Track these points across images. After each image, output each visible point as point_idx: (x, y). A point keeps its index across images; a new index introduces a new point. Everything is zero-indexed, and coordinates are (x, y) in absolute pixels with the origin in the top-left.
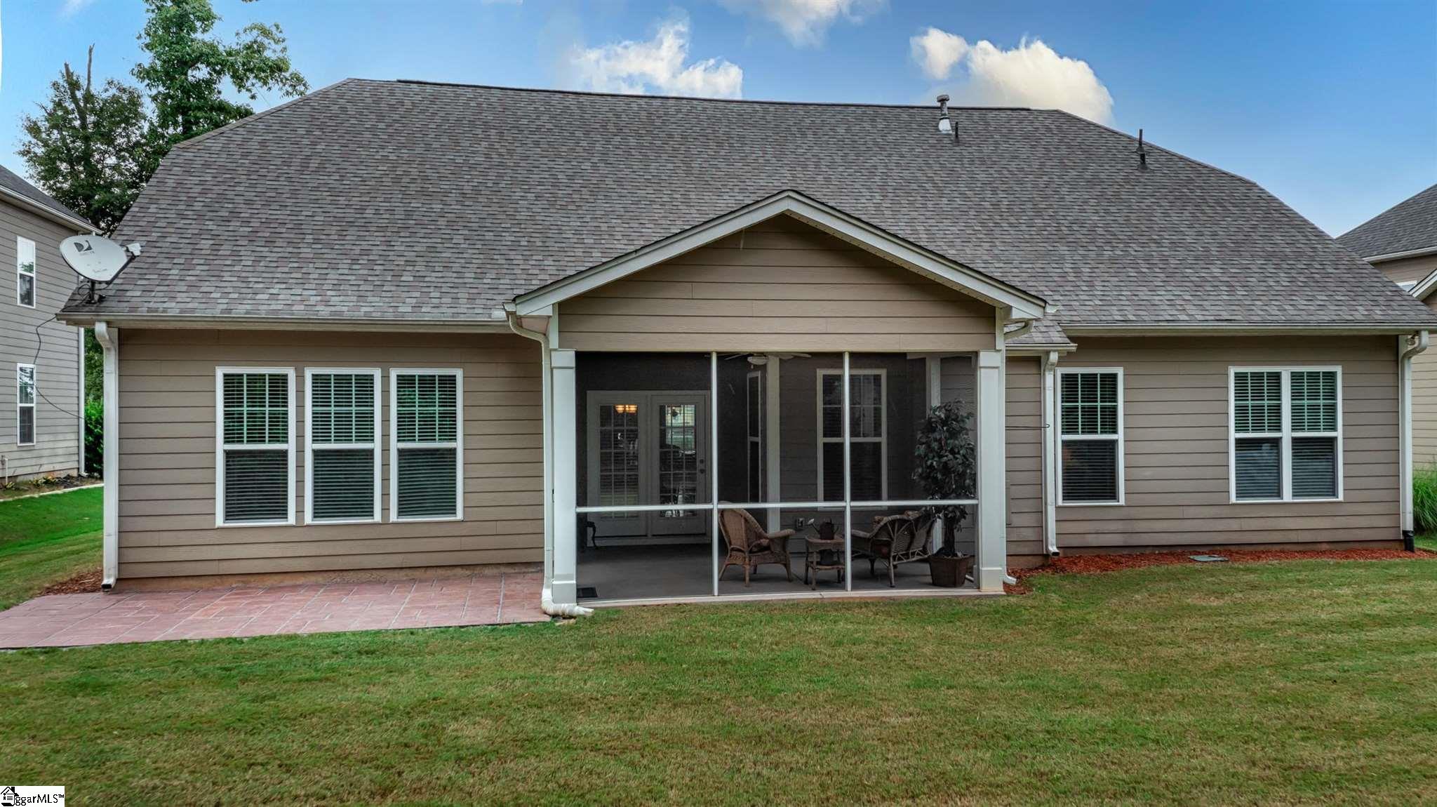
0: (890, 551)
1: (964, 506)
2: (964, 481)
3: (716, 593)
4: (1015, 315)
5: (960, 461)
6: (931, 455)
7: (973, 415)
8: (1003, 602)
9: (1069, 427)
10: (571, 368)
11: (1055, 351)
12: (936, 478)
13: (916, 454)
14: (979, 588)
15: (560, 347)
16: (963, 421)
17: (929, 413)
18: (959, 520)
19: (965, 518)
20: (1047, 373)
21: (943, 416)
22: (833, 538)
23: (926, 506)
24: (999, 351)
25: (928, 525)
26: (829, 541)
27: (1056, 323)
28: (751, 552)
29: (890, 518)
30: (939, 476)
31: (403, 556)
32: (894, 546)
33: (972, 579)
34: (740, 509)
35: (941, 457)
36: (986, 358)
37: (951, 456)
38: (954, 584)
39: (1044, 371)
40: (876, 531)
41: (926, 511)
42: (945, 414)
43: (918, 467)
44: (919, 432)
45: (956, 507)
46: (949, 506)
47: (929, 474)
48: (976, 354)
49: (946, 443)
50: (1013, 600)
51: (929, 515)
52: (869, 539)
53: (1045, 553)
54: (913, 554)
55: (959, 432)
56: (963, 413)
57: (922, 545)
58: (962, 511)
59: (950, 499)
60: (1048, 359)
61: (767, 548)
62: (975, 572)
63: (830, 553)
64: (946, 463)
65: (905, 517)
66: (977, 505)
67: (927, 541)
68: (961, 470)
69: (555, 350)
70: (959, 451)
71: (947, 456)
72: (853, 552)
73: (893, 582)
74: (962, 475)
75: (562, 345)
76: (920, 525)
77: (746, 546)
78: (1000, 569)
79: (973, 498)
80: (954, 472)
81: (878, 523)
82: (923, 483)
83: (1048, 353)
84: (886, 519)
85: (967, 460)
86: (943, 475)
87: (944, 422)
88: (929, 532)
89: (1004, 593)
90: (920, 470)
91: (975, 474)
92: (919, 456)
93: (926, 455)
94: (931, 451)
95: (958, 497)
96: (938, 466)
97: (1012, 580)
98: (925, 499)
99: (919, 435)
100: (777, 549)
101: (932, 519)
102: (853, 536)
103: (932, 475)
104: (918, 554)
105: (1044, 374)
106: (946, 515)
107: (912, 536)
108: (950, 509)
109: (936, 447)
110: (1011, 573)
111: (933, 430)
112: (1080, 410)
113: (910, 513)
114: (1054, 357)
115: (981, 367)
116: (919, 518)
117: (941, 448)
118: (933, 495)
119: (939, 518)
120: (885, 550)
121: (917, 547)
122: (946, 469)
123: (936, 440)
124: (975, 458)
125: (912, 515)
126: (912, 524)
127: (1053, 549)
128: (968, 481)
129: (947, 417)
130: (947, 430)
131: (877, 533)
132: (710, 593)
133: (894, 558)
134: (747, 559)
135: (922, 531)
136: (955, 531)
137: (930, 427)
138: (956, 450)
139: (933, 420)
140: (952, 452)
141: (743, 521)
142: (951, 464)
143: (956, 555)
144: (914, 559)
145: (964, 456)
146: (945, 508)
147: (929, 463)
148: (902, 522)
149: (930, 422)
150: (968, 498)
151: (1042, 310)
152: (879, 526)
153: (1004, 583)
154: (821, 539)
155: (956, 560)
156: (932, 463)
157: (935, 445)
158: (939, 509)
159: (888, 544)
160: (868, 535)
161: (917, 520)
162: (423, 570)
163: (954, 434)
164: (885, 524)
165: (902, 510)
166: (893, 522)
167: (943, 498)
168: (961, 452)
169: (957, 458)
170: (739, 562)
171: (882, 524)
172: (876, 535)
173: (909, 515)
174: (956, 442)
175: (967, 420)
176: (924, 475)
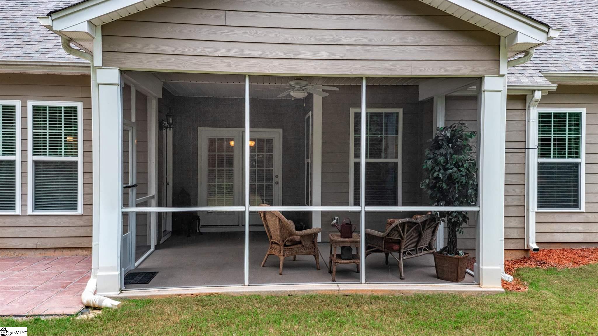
0: (400, 249)
1: (466, 212)
2: (467, 190)
3: (246, 283)
4: (521, 39)
5: (464, 174)
6: (437, 168)
7: (476, 134)
8: (505, 301)
9: (543, 152)
10: (118, 85)
11: (539, 90)
12: (442, 187)
13: (424, 167)
14: (479, 284)
15: (104, 64)
16: (467, 140)
17: (435, 133)
18: (460, 224)
19: (466, 222)
20: (531, 108)
21: (448, 135)
22: (351, 237)
23: (431, 212)
24: (503, 75)
25: (434, 226)
26: (347, 239)
27: (538, 71)
28: (285, 245)
29: (400, 221)
30: (444, 186)
31: (37, 240)
32: (403, 244)
33: (472, 273)
34: (275, 211)
35: (446, 169)
36: (489, 83)
37: (455, 169)
38: (456, 279)
39: (529, 107)
40: (388, 231)
41: (431, 215)
42: (451, 134)
43: (426, 178)
44: (427, 149)
45: (460, 213)
46: (452, 212)
47: (435, 185)
48: (480, 80)
49: (451, 158)
50: (514, 299)
51: (434, 218)
52: (382, 238)
53: (526, 248)
54: (421, 249)
55: (463, 149)
56: (467, 131)
57: (428, 243)
58: (464, 216)
59: (454, 206)
60: (533, 96)
61: (300, 242)
62: (475, 269)
63: (349, 249)
64: (451, 175)
65: (413, 220)
66: (478, 212)
67: (432, 239)
68: (464, 181)
69: (100, 68)
70: (463, 165)
71: (451, 169)
72: (367, 248)
73: (403, 275)
74: (465, 186)
75: (106, 63)
76: (426, 227)
77: (280, 239)
78: (499, 268)
79: (474, 206)
80: (458, 182)
81: (391, 224)
82: (429, 192)
83: (533, 92)
84: (398, 221)
85: (470, 172)
86: (448, 185)
87: (449, 140)
88: (434, 232)
89: (503, 290)
90: (427, 181)
91: (477, 185)
92: (427, 169)
93: (433, 168)
94: (437, 165)
95: (461, 204)
96: (444, 177)
97: (509, 278)
98: (430, 205)
99: (427, 151)
100: (308, 243)
101: (437, 222)
102: (367, 235)
103: (437, 185)
104: (425, 250)
105: (529, 109)
106: (449, 220)
107: (420, 235)
108: (454, 214)
109: (442, 161)
110: (508, 270)
111: (440, 147)
112: (552, 140)
113: (418, 217)
114: (538, 95)
115: (484, 91)
116: (426, 220)
117: (447, 162)
118: (438, 202)
119: (443, 221)
120: (396, 247)
121: (424, 244)
122: (450, 179)
123: (442, 155)
124: (477, 171)
125: (420, 219)
126: (419, 225)
127: (534, 246)
128: (470, 191)
129: (453, 135)
130: (452, 147)
131: (389, 233)
132: (241, 282)
133: (404, 253)
134: (282, 251)
135: (428, 231)
136: (457, 233)
137: (437, 145)
138: (460, 164)
139: (439, 138)
140: (457, 165)
141: (278, 220)
142: (455, 176)
143: (458, 254)
144: (422, 254)
145: (468, 169)
146: (449, 213)
147: (435, 174)
148: (411, 224)
149: (436, 140)
150: (469, 205)
151: (545, 35)
152: (391, 227)
153: (503, 280)
154: (341, 237)
155: (459, 259)
156: (439, 175)
157: (441, 159)
158: (443, 214)
159: (399, 242)
160: (382, 234)
161: (424, 223)
162: (53, 250)
163: (458, 150)
164: (397, 226)
165: (411, 214)
166: (403, 225)
167: (447, 204)
168: (465, 165)
169: (461, 171)
170: (276, 253)
171: (393, 225)
172: (388, 235)
173: (417, 219)
174: (461, 157)
175: (470, 139)
176: (431, 185)
